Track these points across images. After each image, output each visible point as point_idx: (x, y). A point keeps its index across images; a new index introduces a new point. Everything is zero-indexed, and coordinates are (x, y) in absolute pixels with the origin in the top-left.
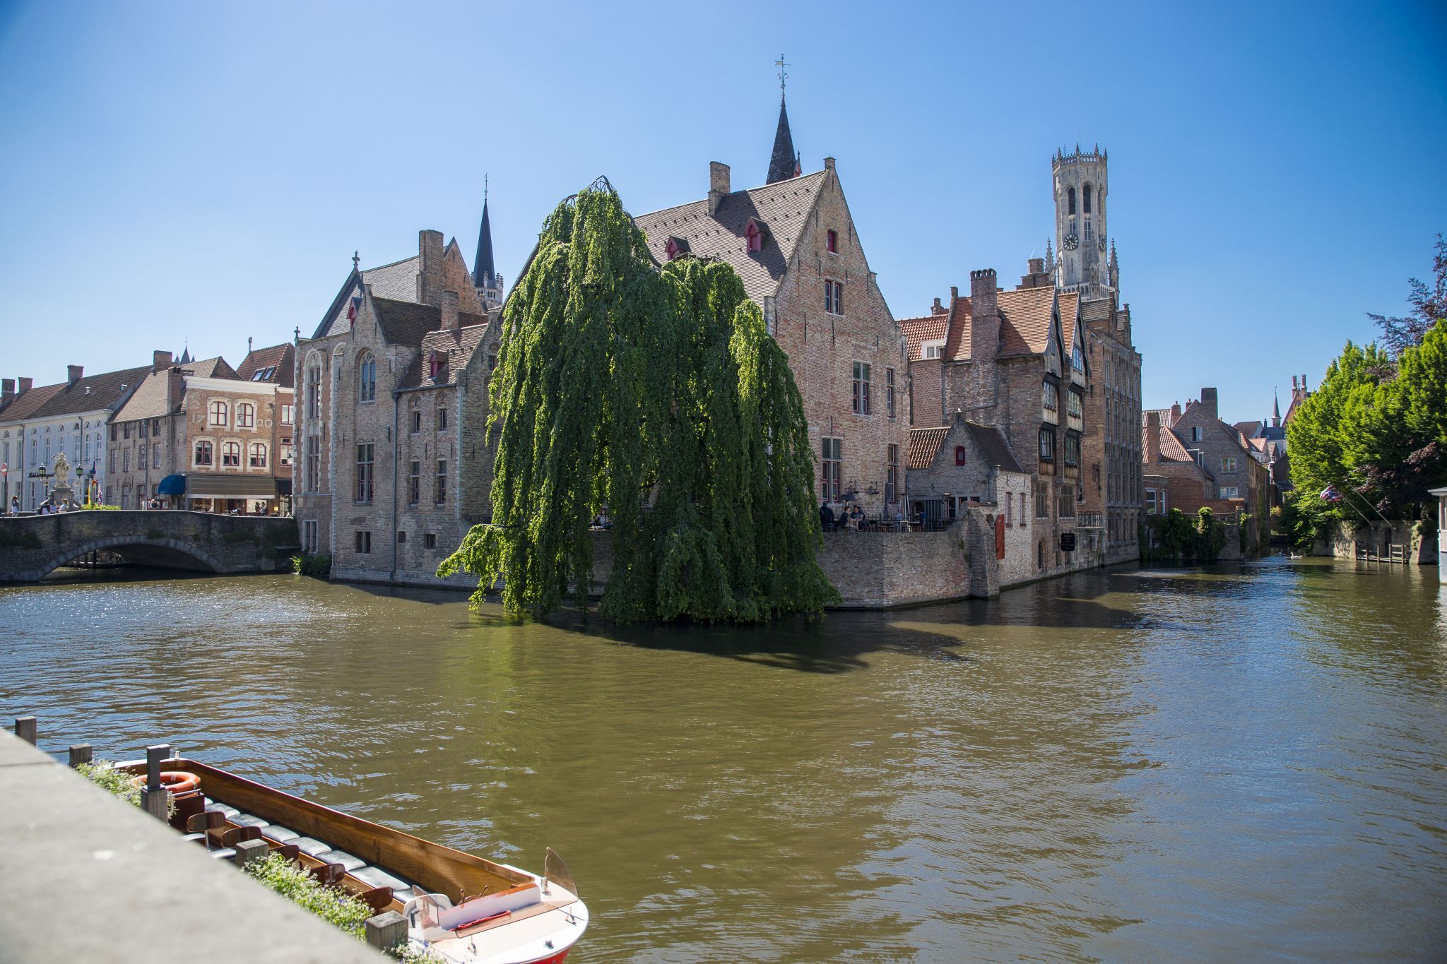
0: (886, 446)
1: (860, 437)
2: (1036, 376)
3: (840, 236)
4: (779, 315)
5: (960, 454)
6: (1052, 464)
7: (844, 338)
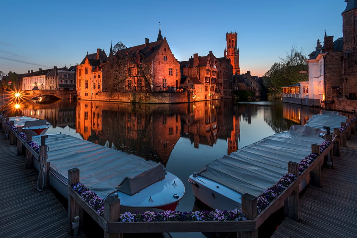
0: (176, 80)
1: (170, 79)
5: (189, 81)
6: (208, 83)
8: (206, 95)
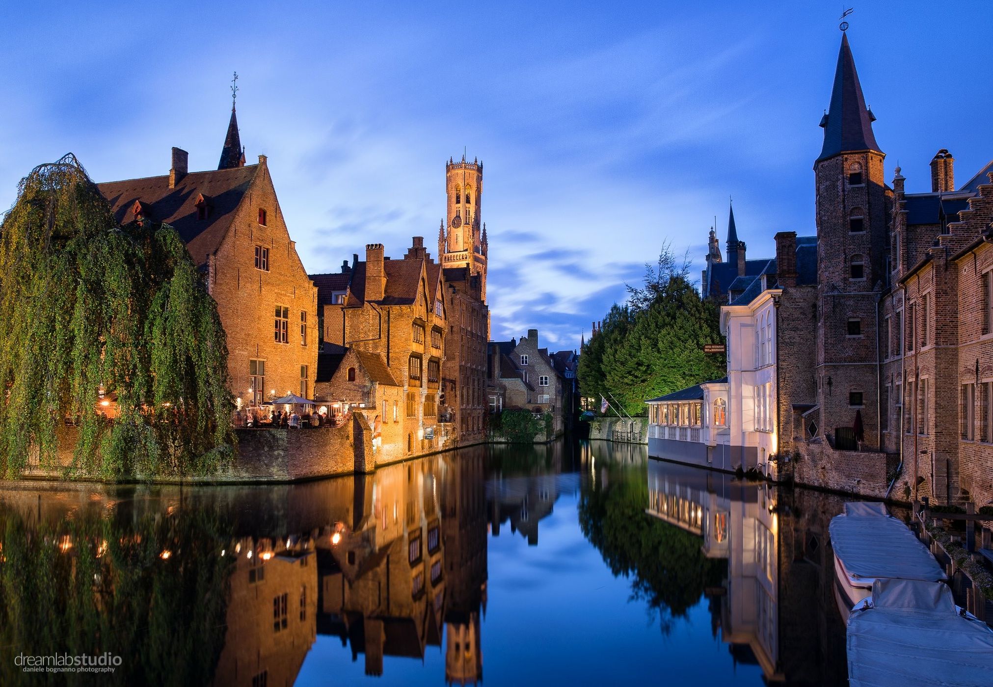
0: (300, 366)
1: (279, 359)
2: (408, 320)
3: (268, 214)
4: (218, 269)
5: (352, 372)
6: (419, 380)
7: (269, 287)
8: (409, 435)
